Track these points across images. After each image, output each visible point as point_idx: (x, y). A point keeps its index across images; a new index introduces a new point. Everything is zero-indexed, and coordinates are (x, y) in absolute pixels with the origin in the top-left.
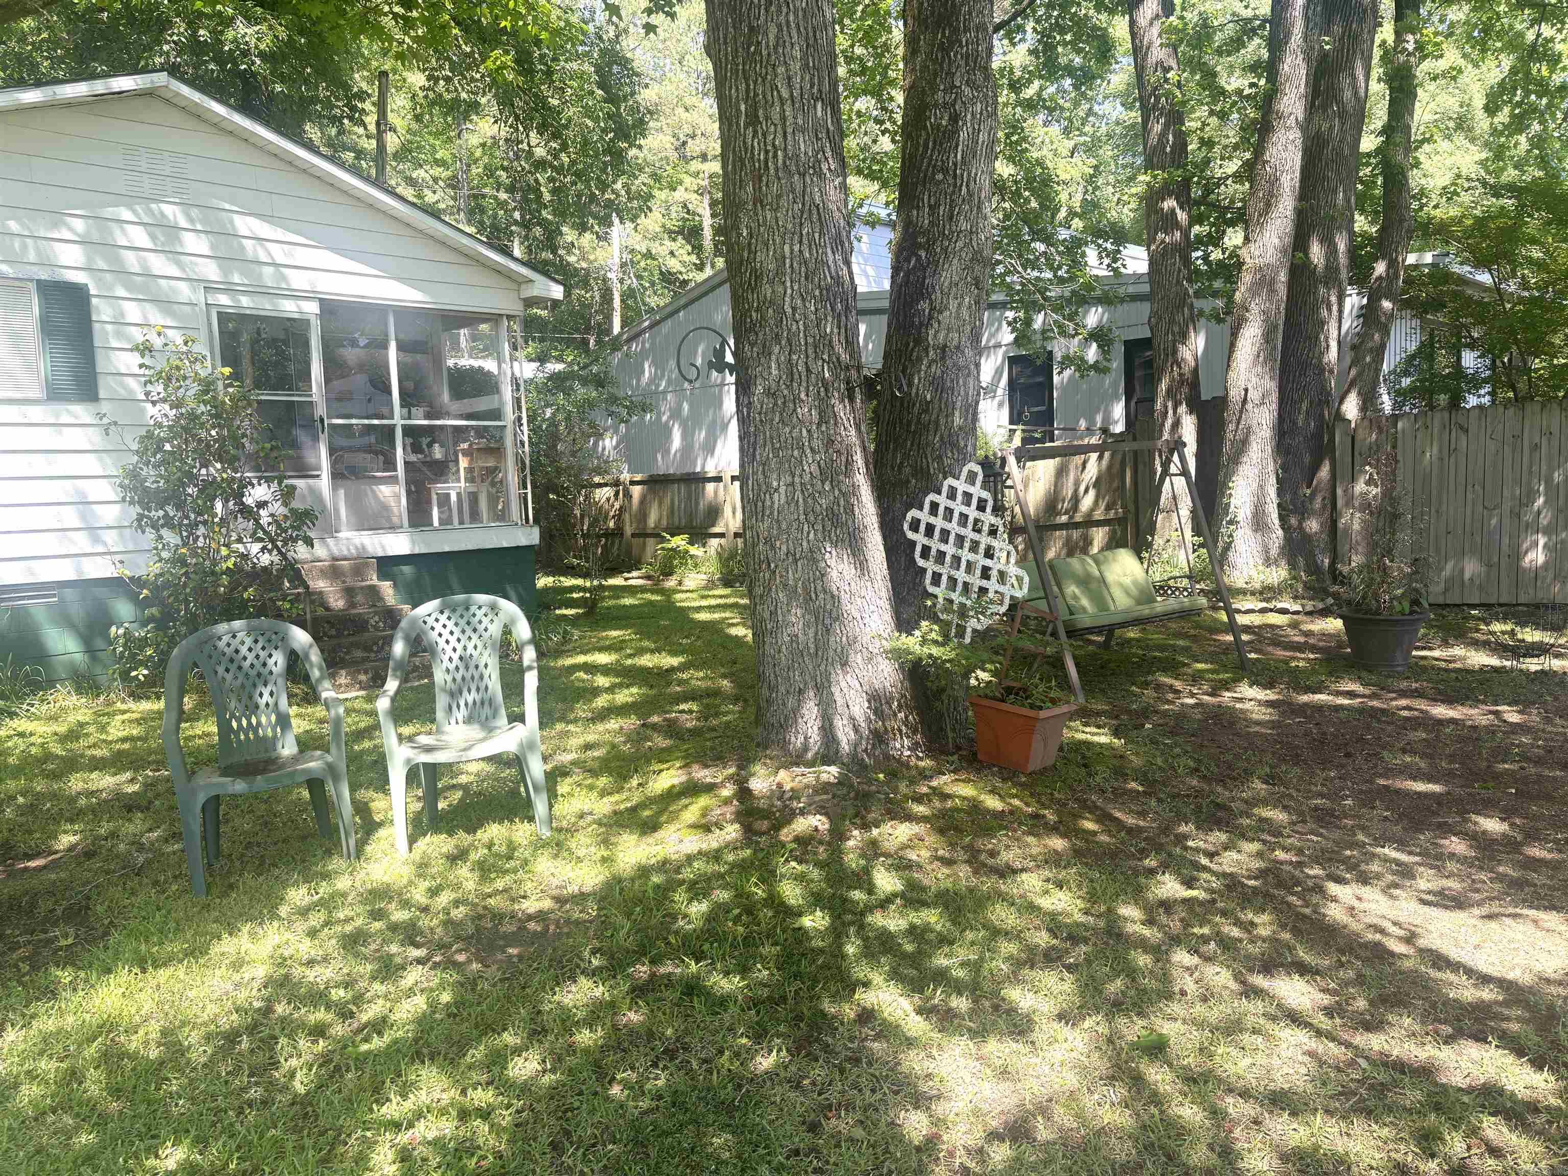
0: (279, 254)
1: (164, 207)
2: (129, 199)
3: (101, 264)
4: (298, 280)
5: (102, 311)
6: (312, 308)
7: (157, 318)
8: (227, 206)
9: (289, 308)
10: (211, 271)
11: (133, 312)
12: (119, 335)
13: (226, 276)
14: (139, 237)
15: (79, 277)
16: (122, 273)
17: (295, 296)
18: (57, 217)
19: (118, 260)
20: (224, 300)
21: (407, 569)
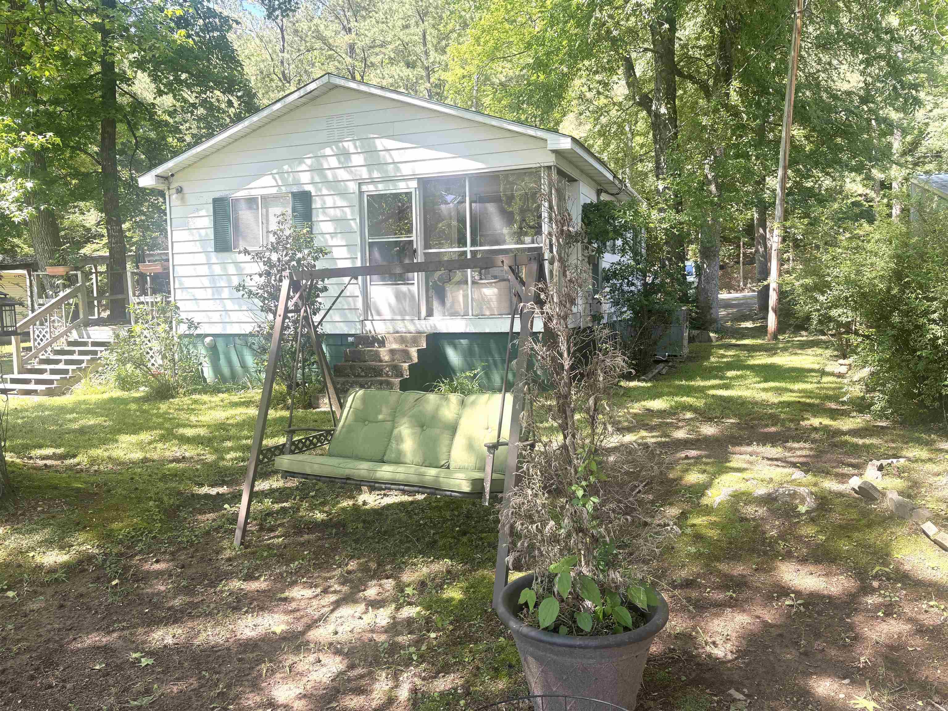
0: (397, 156)
1: (345, 144)
2: (328, 144)
3: (317, 179)
4: (406, 170)
5: (317, 204)
6: (414, 184)
7: (340, 202)
8: (372, 136)
9: (402, 187)
10: (364, 173)
11: (329, 201)
12: (324, 213)
13: (370, 174)
14: (333, 162)
15: (307, 188)
16: (326, 182)
17: (405, 179)
18: (301, 160)
19: (325, 176)
20: (371, 187)
21: (464, 342)
